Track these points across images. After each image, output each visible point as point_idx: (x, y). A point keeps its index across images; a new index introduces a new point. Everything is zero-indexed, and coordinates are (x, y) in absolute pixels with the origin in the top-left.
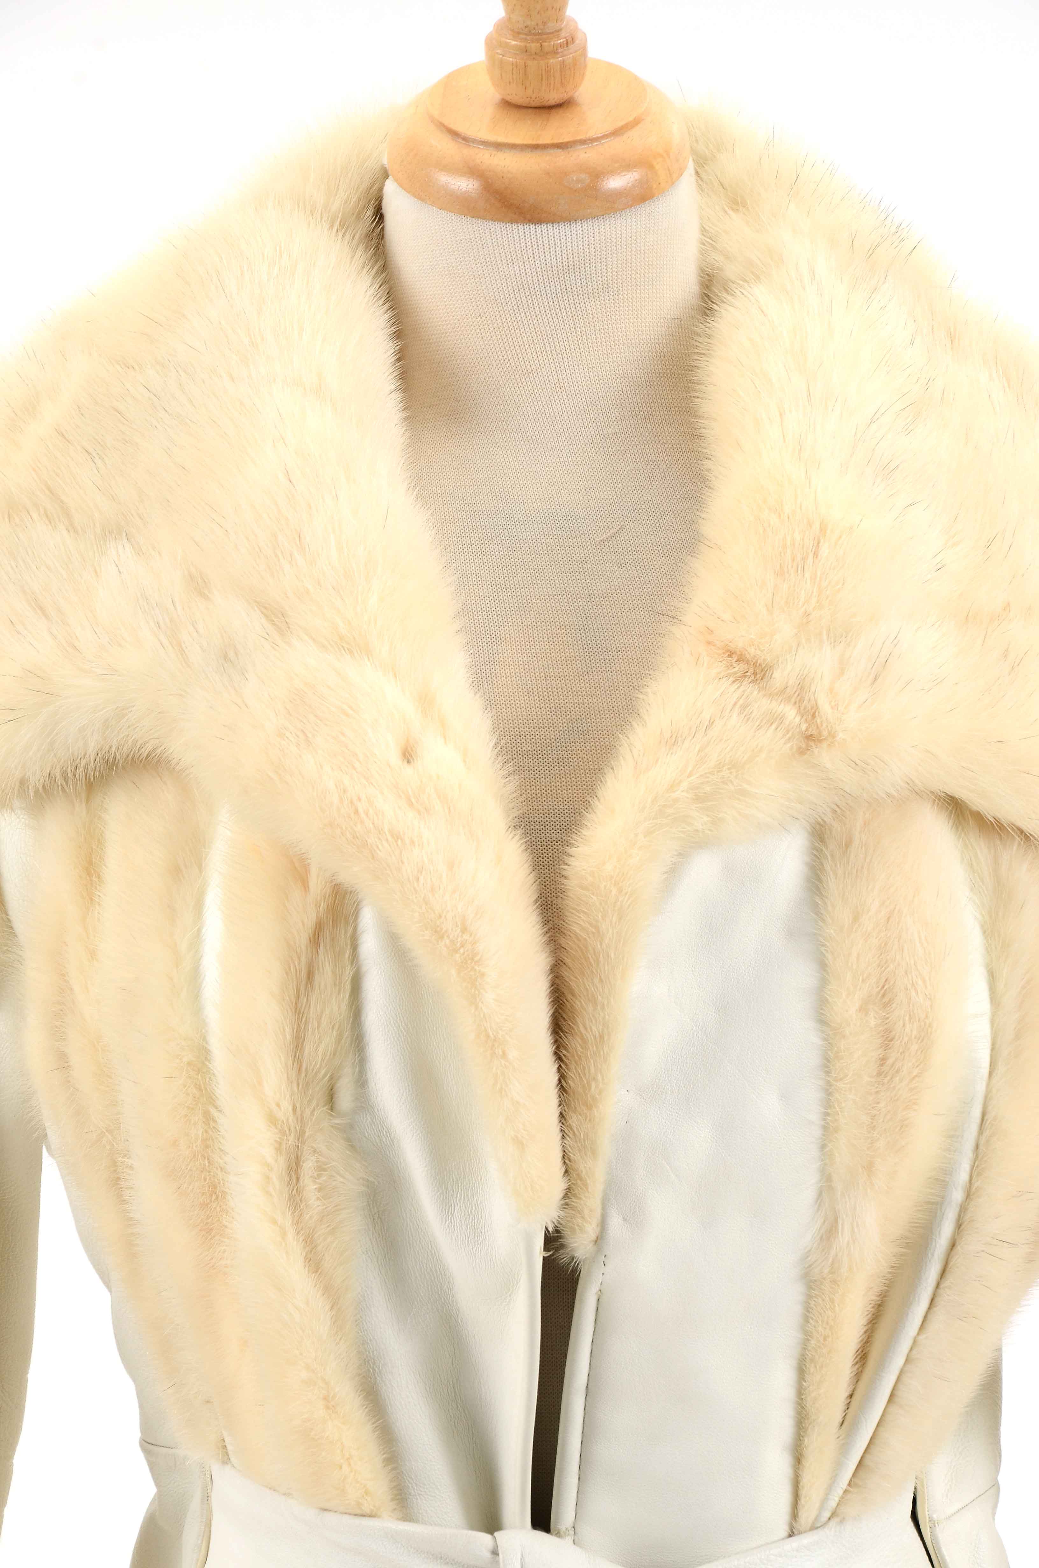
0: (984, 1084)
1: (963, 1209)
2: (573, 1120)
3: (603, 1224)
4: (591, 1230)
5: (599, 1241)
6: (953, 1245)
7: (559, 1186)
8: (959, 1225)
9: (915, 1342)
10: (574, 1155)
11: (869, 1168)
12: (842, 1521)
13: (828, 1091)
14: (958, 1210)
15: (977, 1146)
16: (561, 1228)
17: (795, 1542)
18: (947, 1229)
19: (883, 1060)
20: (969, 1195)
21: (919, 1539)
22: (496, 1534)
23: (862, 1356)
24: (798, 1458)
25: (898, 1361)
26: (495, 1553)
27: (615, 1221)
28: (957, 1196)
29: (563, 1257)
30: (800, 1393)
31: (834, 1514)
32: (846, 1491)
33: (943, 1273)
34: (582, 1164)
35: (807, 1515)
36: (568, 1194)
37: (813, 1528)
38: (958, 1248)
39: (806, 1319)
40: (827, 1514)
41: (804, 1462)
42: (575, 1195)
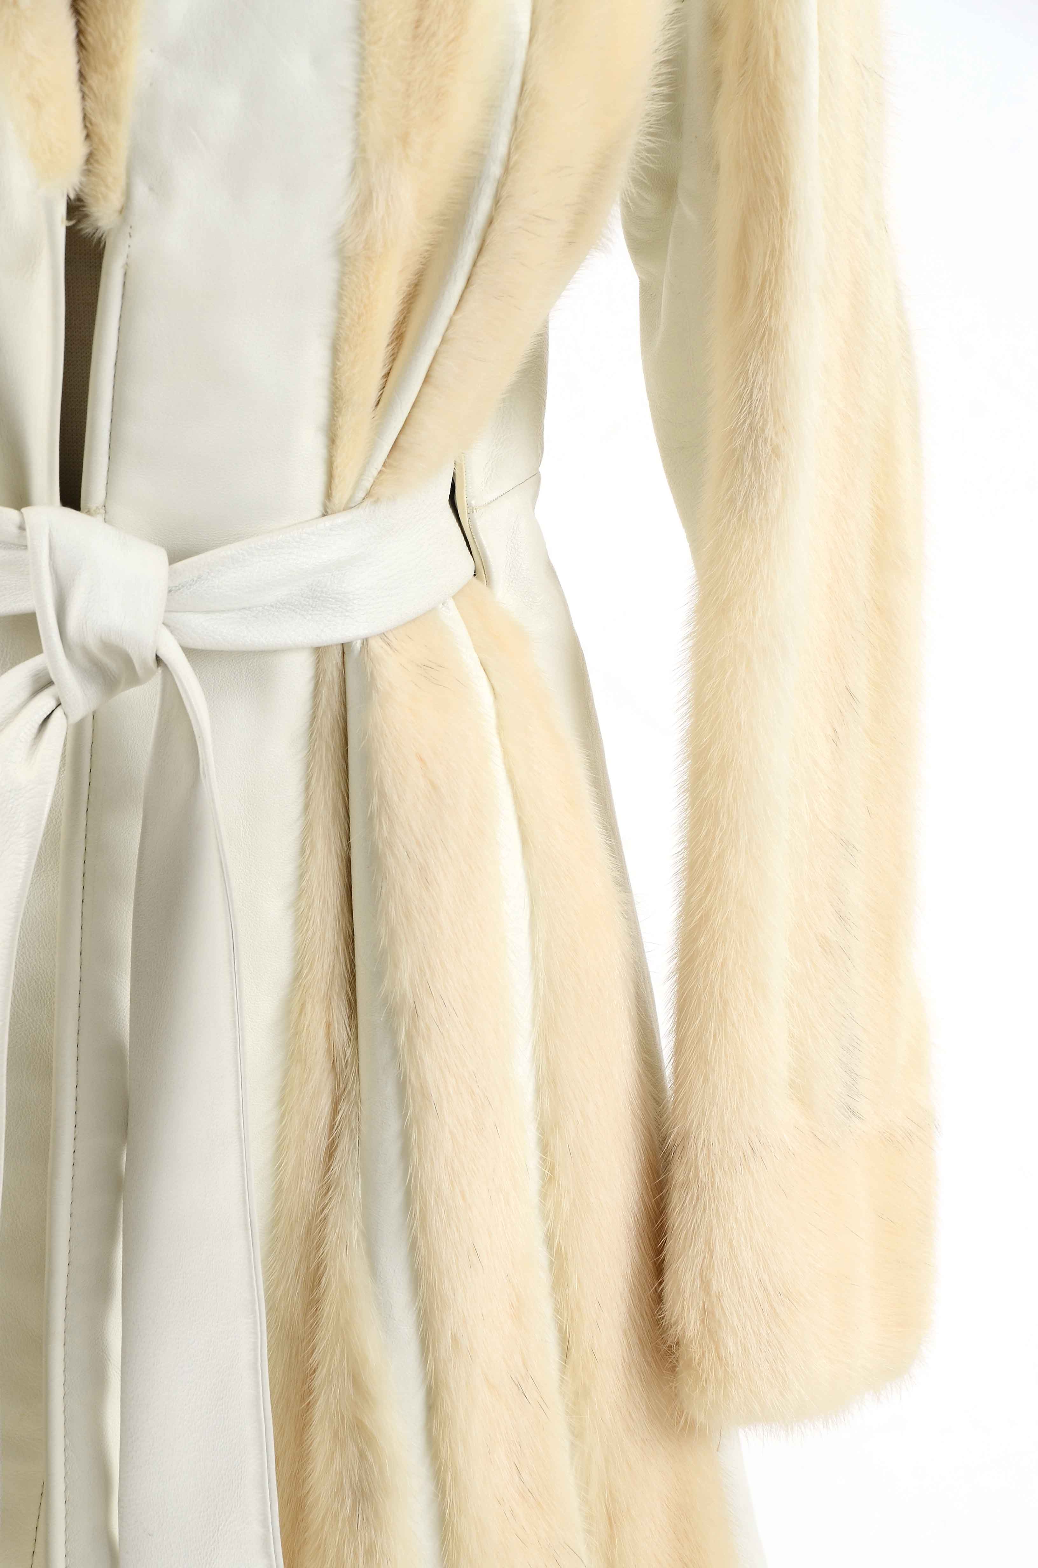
0: (524, 52)
1: (501, 184)
2: (94, 80)
3: (128, 194)
4: (115, 200)
5: (124, 210)
6: (490, 222)
7: (79, 150)
8: (497, 201)
9: (451, 322)
10: (96, 119)
11: (405, 140)
12: (376, 501)
13: (362, 56)
14: (495, 185)
15: (516, 118)
16: (84, 197)
17: (328, 521)
18: (484, 205)
19: (418, 23)
20: (507, 169)
21: (457, 525)
22: (23, 510)
23: (398, 337)
24: (332, 439)
25: (433, 341)
26: (22, 528)
27: (140, 191)
28: (495, 170)
29: (87, 228)
30: (335, 373)
31: (368, 494)
32: (380, 472)
33: (480, 251)
34: (104, 128)
35: (341, 494)
36: (90, 158)
37: (347, 508)
38: (496, 225)
39: (340, 296)
40: (361, 495)
41: (338, 442)
42: (97, 161)
